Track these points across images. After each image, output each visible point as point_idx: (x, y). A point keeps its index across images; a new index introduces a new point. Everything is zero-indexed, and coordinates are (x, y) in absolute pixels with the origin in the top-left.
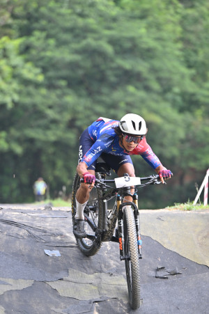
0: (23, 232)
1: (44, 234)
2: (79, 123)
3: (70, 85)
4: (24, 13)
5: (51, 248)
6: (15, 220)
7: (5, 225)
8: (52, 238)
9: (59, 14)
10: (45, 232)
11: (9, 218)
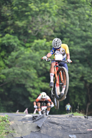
0: (59, 127)
1: (69, 128)
2: (85, 79)
3: (80, 62)
4: (59, 30)
5: (72, 134)
6: (56, 122)
7: (51, 124)
8: (72, 130)
9: (75, 31)
10: (69, 127)
11: (53, 121)
